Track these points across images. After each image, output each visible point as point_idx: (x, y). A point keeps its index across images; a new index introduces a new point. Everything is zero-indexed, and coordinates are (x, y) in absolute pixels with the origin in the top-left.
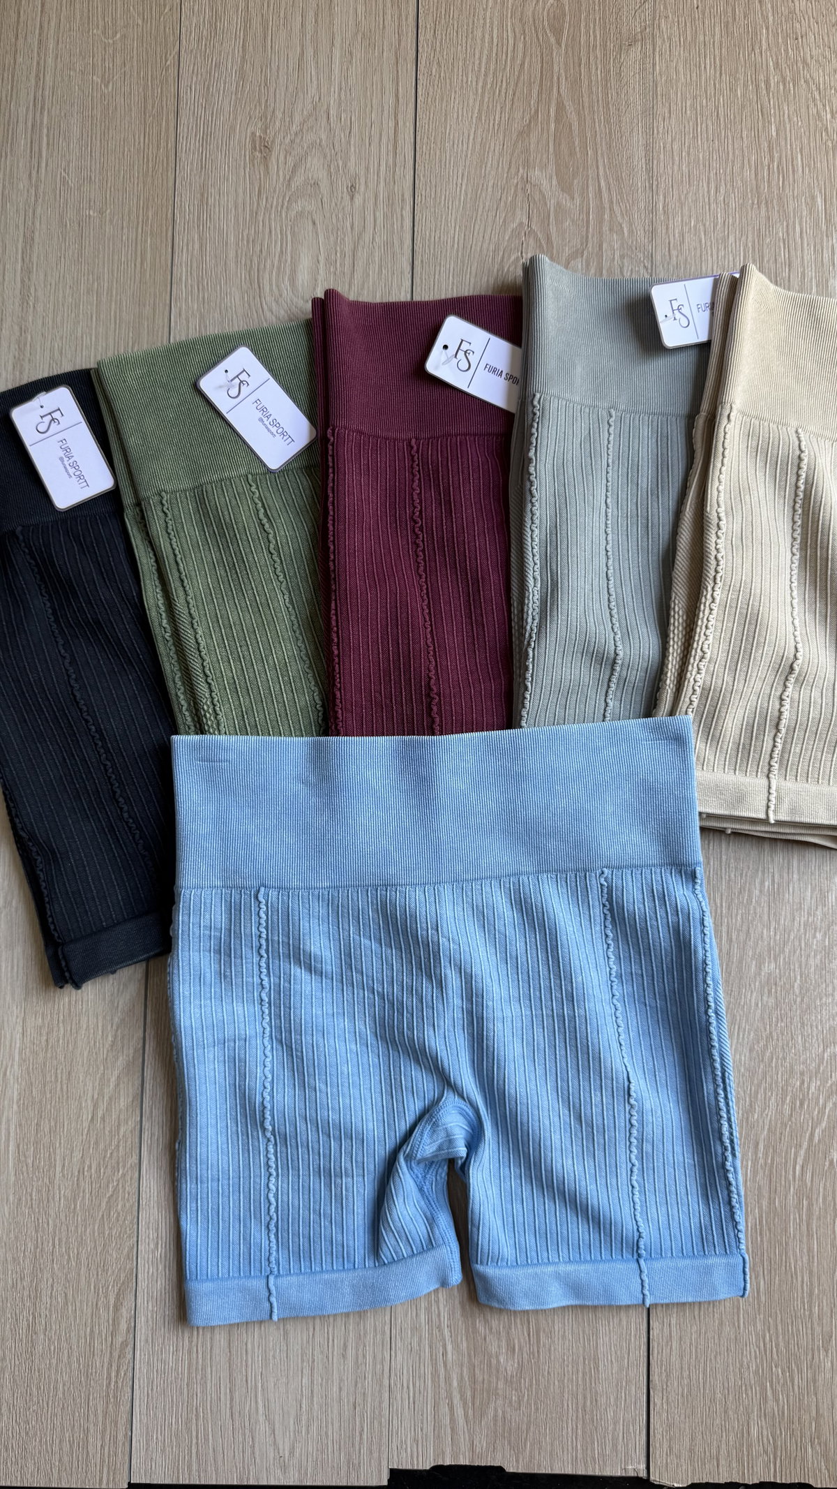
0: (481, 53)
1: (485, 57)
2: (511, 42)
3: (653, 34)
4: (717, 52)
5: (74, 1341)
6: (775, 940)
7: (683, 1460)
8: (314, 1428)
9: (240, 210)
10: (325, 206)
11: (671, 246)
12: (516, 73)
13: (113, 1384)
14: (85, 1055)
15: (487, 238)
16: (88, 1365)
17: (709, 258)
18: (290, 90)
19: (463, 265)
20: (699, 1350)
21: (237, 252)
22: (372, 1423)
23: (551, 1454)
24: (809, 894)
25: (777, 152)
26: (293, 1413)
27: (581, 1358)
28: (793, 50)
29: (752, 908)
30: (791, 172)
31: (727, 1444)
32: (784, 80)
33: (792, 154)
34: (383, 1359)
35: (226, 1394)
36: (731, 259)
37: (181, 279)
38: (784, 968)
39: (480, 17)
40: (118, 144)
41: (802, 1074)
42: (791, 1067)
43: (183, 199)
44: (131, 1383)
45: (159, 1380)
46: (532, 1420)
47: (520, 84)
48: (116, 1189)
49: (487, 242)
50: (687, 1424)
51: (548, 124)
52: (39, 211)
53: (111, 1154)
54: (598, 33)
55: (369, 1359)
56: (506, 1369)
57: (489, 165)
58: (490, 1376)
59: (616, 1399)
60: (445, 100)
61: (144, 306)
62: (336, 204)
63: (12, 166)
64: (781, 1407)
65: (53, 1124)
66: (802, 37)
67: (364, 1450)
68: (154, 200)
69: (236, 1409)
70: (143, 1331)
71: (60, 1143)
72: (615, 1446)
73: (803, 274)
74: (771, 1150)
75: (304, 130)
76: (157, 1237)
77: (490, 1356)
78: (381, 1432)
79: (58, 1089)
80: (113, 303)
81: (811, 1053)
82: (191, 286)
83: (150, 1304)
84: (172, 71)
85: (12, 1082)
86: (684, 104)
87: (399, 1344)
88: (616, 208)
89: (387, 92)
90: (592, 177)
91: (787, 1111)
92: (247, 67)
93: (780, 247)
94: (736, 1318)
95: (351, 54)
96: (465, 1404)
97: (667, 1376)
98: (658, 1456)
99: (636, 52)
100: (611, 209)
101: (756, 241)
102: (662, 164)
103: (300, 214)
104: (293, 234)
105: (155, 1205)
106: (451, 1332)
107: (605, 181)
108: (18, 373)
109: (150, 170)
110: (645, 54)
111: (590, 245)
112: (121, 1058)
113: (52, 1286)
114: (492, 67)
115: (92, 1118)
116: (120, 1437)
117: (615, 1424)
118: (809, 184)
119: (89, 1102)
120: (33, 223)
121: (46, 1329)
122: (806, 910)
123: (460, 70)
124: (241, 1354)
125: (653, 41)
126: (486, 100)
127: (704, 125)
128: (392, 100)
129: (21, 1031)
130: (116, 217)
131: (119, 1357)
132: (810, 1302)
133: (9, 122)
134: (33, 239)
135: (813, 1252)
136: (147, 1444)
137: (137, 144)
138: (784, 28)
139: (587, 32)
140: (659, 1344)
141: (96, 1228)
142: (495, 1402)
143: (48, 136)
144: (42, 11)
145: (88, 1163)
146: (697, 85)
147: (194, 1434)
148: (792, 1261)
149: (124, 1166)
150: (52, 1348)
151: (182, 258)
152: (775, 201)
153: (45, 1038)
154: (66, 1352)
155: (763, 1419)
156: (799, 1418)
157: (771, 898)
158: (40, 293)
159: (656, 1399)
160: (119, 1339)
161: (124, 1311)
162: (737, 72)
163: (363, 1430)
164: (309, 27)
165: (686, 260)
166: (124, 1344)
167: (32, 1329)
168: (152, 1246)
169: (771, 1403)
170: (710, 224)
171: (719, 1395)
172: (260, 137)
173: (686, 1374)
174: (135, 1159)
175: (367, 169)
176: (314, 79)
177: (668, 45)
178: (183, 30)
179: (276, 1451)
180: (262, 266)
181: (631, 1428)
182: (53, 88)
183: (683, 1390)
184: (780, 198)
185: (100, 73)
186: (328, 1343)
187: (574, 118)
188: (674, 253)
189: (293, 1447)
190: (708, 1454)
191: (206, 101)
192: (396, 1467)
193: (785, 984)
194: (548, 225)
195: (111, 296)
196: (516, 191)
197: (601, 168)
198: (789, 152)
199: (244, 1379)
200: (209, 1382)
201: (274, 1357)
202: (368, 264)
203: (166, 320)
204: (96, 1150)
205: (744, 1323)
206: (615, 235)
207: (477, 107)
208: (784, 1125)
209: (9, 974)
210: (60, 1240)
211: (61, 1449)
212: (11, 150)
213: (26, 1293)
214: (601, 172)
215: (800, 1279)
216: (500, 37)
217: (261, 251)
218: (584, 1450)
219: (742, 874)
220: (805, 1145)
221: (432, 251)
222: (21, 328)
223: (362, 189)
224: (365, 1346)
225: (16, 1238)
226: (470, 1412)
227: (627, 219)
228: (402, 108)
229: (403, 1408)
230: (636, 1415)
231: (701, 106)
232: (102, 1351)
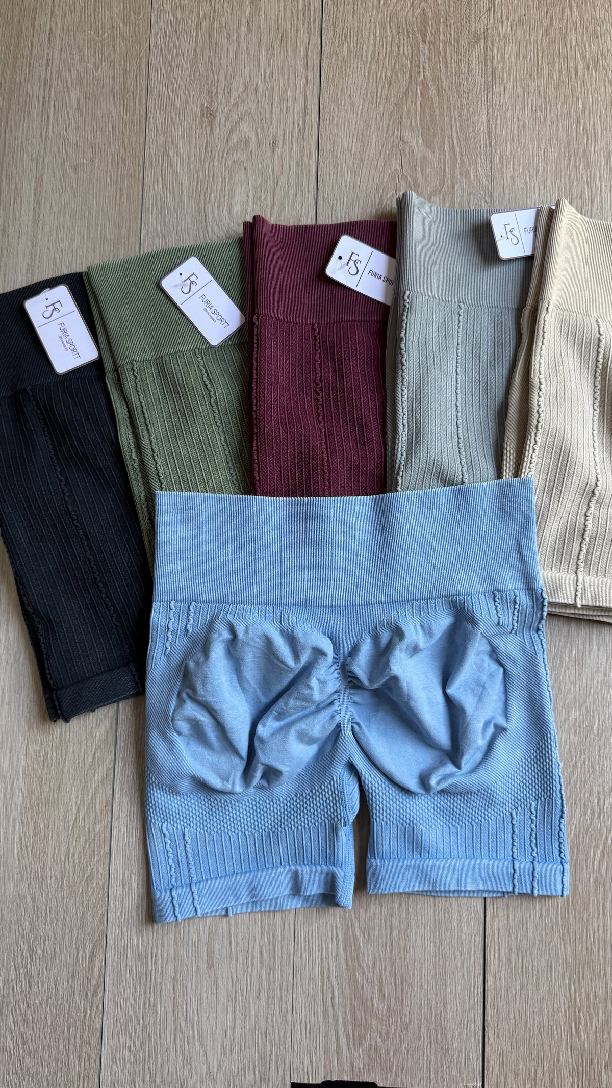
0: (367, 48)
1: (370, 50)
2: (389, 39)
3: (492, 34)
4: (539, 47)
5: (60, 983)
6: (580, 694)
7: (509, 1081)
8: (236, 1051)
9: (192, 159)
10: (254, 157)
11: (505, 186)
12: (393, 62)
13: (88, 1016)
14: (72, 772)
15: (371, 180)
16: (70, 1002)
17: (533, 195)
18: (229, 73)
19: (354, 199)
20: (521, 998)
21: (189, 190)
22: (279, 1048)
23: (411, 1074)
24: (605, 660)
25: (583, 119)
26: (220, 1041)
27: (434, 1002)
28: (594, 45)
29: (563, 670)
30: (593, 134)
31: (543, 1069)
32: (588, 68)
33: (594, 120)
34: (287, 1001)
35: (171, 1025)
36: (549, 196)
37: (148, 209)
38: (586, 715)
39: (367, 21)
40: (105, 111)
41: (599, 793)
42: (591, 788)
43: (151, 152)
44: (101, 1015)
45: (122, 1012)
46: (397, 1048)
47: (396, 70)
48: (92, 872)
49: (371, 183)
50: (512, 1054)
51: (416, 98)
52: (47, 159)
53: (89, 845)
54: (452, 33)
55: (277, 1000)
56: (378, 1010)
57: (373, 128)
58: (366, 1015)
59: (460, 1033)
60: (341, 81)
61: (122, 227)
62: (261, 156)
63: (28, 127)
64: (582, 1042)
65: (47, 822)
66: (601, 36)
67: (273, 1068)
68: (130, 152)
69: (179, 1036)
70: (111, 978)
71: (52, 837)
72: (458, 1069)
73: (602, 207)
74: (576, 850)
75: (239, 102)
76: (122, 907)
77: (367, 1000)
78: (285, 1055)
79: (51, 796)
80: (99, 226)
81: (606, 777)
82: (156, 214)
83: (116, 957)
84: (144, 61)
85: (17, 791)
86: (515, 85)
87: (299, 990)
88: (465, 159)
89: (299, 74)
90: (448, 137)
91: (588, 822)
92: (199, 57)
93: (584, 188)
94: (549, 975)
95: (273, 48)
96: (348, 1035)
97: (498, 1017)
98: (490, 1077)
99: (480, 47)
100: (461, 160)
101: (567, 183)
102: (499, 128)
103: (236, 163)
104: (230, 177)
105: (121, 883)
106: (337, 981)
107: (457, 139)
108: (30, 276)
109: (128, 130)
110: (487, 48)
111: (446, 186)
112: (97, 775)
113: (44, 942)
114: (376, 58)
115: (76, 818)
116: (93, 1056)
117: (459, 1052)
118: (606, 142)
119: (74, 806)
120: (42, 169)
121: (39, 974)
122: (603, 672)
123: (353, 60)
124: (183, 995)
125: (493, 39)
126: (371, 81)
127: (529, 100)
128: (303, 81)
129: (25, 753)
130: (102, 164)
131: (93, 995)
132: (605, 964)
133: (26, 96)
134: (42, 180)
135: (607, 926)
136: (112, 1061)
137: (118, 112)
138: (588, 30)
139: (445, 32)
140: (492, 993)
141: (77, 900)
142: (370, 1035)
143: (54, 106)
144: (51, 18)
145: (72, 851)
146: (524, 71)
147: (147, 1054)
148: (591, 933)
149: (99, 855)
150: (44, 989)
151: (150, 194)
152: (581, 155)
153: (42, 759)
154: (54, 991)
155: (569, 1050)
156: (596, 1050)
157: (577, 663)
158: (47, 218)
159: (490, 1034)
160: (93, 982)
161: (97, 962)
162: (554, 61)
163: (272, 1054)
164: (243, 29)
165: (516, 197)
166: (97, 986)
167: (29, 975)
168: (118, 914)
169: (575, 1039)
170: (533, 171)
171: (537, 1032)
172: (207, 107)
173: (512, 1016)
174: (107, 849)
175: (284, 130)
176: (247, 65)
177: (503, 42)
178: (153, 31)
179: (208, 1068)
180: (207, 200)
181: (471, 1055)
182: (59, 72)
183: (510, 1027)
184: (585, 152)
185: (92, 61)
186: (247, 988)
187: (434, 93)
188: (507, 191)
189: (220, 1066)
190: (528, 1076)
191: (168, 81)
192: (296, 1082)
193: (586, 726)
194: (416, 171)
195: (98, 221)
196: (392, 146)
197: (454, 131)
198: (592, 119)
199: (185, 1013)
200: (159, 1015)
201: (207, 998)
202: (284, 199)
203: (138, 239)
204: (78, 842)
205: (555, 978)
206: (464, 178)
207: (364, 86)
208: (586, 831)
209: (17, 712)
210: (51, 908)
211: (49, 1063)
212: (28, 116)
213: (25, 947)
214: (454, 134)
215: (597, 946)
216: (382, 36)
217: (207, 189)
218: (436, 1071)
219: (555, 645)
220: (601, 846)
221: (331, 189)
222: (33, 244)
223: (281, 144)
224: (274, 990)
225: (19, 906)
226: (352, 1041)
227: (473, 167)
228: (310, 87)
229: (301, 1038)
230: (474, 1046)
231: (528, 86)
232: (80, 991)
